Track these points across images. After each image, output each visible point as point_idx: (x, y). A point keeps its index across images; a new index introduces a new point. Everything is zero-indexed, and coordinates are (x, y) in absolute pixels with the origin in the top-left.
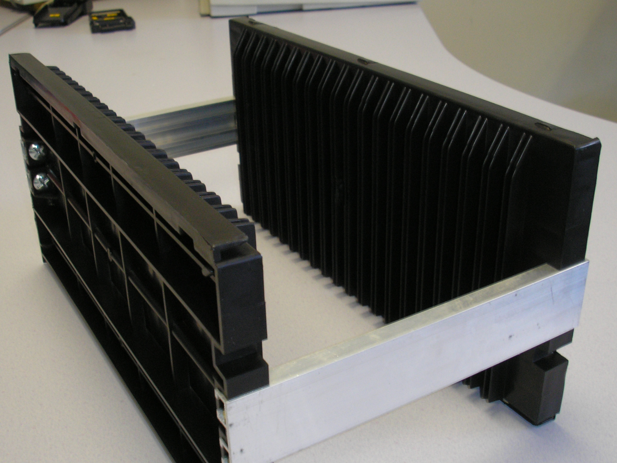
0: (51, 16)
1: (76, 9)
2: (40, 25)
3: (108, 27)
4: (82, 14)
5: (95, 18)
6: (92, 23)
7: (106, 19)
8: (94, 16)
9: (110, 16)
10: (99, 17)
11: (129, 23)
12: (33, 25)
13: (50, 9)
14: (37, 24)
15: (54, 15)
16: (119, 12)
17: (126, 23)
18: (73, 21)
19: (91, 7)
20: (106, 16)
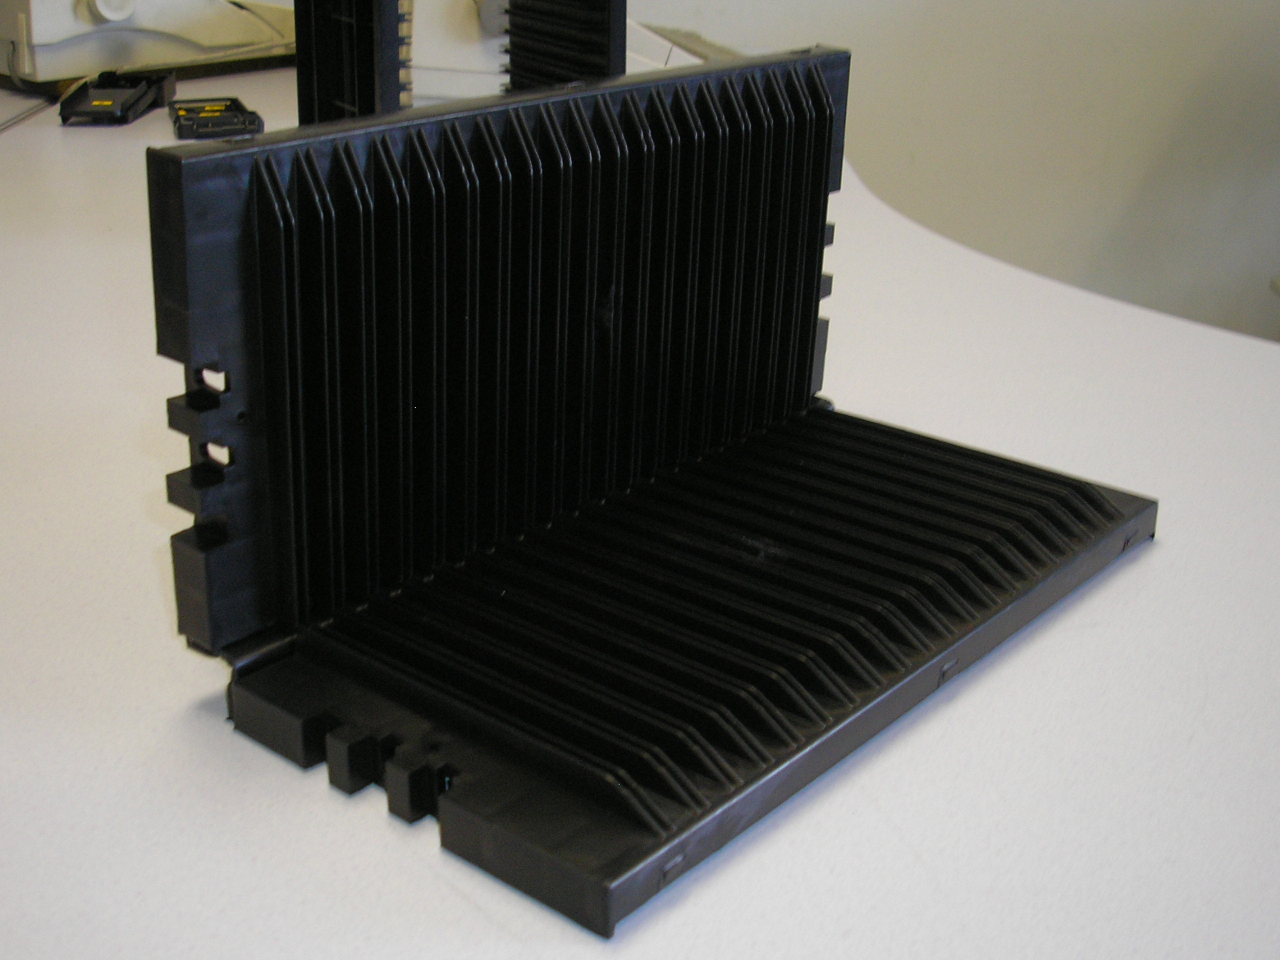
0: (96, 103)
1: (145, 94)
2: (73, 119)
3: (209, 130)
4: (155, 104)
5: (182, 113)
6: (177, 120)
7: (203, 115)
8: (180, 109)
9: (210, 111)
10: (188, 110)
11: (252, 123)
12: (59, 120)
13: (92, 92)
14: (65, 119)
15: (100, 102)
16: (228, 103)
17: (247, 123)
18: (137, 116)
19: (174, 93)
20: (202, 110)
